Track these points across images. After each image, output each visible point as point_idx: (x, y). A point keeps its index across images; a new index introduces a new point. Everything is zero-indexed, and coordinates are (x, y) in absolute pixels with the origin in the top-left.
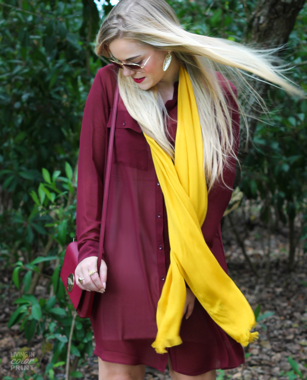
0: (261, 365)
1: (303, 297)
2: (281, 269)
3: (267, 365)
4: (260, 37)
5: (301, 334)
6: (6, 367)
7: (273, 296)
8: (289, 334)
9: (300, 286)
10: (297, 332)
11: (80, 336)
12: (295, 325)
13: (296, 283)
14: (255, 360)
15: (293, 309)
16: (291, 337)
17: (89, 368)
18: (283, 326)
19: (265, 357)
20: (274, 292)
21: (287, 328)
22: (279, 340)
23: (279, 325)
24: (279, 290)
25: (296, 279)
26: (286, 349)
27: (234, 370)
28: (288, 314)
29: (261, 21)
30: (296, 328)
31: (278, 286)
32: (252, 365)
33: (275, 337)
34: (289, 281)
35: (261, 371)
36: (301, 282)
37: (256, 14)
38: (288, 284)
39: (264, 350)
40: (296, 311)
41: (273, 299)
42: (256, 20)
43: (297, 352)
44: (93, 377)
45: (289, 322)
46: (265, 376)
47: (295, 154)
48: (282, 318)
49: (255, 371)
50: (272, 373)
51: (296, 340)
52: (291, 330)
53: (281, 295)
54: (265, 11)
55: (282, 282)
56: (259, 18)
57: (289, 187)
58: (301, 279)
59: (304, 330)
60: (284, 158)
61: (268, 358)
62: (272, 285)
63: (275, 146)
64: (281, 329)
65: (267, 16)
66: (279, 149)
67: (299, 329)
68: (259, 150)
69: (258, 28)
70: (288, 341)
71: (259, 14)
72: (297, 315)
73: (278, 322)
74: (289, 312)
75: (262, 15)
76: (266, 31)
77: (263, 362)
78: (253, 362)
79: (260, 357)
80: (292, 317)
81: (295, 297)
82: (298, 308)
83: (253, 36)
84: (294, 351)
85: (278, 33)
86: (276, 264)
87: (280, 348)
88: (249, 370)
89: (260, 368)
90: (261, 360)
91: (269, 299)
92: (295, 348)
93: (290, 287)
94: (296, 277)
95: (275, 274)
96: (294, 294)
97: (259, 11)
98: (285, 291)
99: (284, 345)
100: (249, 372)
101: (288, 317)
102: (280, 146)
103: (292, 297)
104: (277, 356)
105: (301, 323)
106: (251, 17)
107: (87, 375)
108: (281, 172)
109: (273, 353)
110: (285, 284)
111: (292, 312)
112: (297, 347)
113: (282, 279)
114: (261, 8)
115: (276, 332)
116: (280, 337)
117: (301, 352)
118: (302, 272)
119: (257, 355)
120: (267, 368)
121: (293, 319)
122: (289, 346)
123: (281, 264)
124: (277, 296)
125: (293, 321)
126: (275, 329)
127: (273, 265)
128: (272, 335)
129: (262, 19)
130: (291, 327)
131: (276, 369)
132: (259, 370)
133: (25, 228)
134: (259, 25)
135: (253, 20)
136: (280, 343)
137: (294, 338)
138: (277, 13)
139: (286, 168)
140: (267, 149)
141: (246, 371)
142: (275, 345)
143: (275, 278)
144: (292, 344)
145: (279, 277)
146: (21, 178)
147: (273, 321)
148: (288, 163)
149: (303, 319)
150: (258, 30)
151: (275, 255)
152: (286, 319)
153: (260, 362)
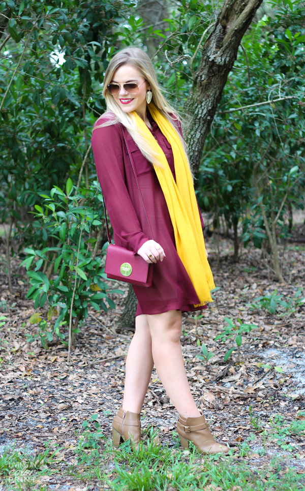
0: (210, 323)
1: (243, 279)
2: (229, 261)
3: (214, 324)
4: (202, 90)
5: (240, 303)
6: (29, 329)
7: (222, 278)
8: (232, 303)
9: (241, 272)
10: (237, 301)
11: (78, 304)
12: (236, 297)
13: (239, 270)
14: (207, 321)
15: (235, 287)
16: (233, 305)
17: (88, 328)
18: (227, 298)
19: (213, 318)
20: (223, 276)
21: (230, 299)
22: (224, 307)
23: (224, 297)
24: (226, 275)
25: (239, 267)
26: (229, 313)
27: (191, 327)
28: (231, 290)
29: (203, 79)
30: (237, 299)
31: (226, 272)
32: (204, 324)
33: (221, 305)
34: (234, 268)
35: (210, 328)
36: (242, 269)
37: (199, 74)
38: (233, 271)
39: (213, 314)
40: (238, 288)
41: (221, 281)
42: (199, 78)
43: (237, 314)
44: (90, 334)
45: (232, 295)
46: (213, 331)
47: (236, 179)
48: (228, 293)
49: (206, 328)
50: (218, 329)
51: (236, 307)
52: (233, 300)
53: (228, 278)
54: (205, 71)
55: (229, 269)
56: (201, 76)
57: (231, 202)
58: (243, 267)
59: (243, 300)
60: (228, 181)
61: (216, 319)
62: (221, 272)
63: (221, 173)
64: (226, 300)
65: (207, 75)
66: (224, 175)
67: (239, 300)
68: (209, 176)
69: (201, 83)
70: (231, 308)
71: (201, 74)
72: (238, 290)
73: (224, 295)
74: (233, 288)
75: (203, 74)
76: (206, 85)
77: (211, 322)
78: (205, 322)
79: (210, 318)
80: (234, 292)
81: (237, 279)
82: (239, 286)
83: (197, 90)
84: (234, 315)
85: (215, 87)
86: (226, 258)
87: (225, 312)
88: (202, 327)
89: (210, 325)
90: (211, 320)
91: (219, 280)
92: (235, 312)
93: (234, 273)
94: (239, 266)
95: (224, 265)
96: (237, 277)
97: (201, 72)
98: (230, 275)
99: (228, 310)
100: (201, 328)
101: (231, 292)
102: (224, 173)
103: (235, 279)
104: (221, 318)
105: (241, 295)
106: (196, 76)
107: (87, 333)
108: (226, 191)
109: (219, 316)
110: (231, 270)
111: (235, 289)
112: (237, 311)
113: (230, 267)
114: (202, 69)
115: (222, 302)
116: (225, 305)
117: (239, 315)
118: (243, 263)
119: (208, 317)
120: (215, 325)
121: (235, 293)
122: (231, 311)
123: (229, 258)
124: (225, 279)
125: (235, 295)
126: (222, 300)
127: (223, 259)
128: (219, 304)
129: (203, 77)
130: (233, 298)
131: (221, 327)
132: (209, 326)
133: (42, 231)
134: (201, 81)
135: (197, 78)
136: (224, 309)
137: (235, 305)
138: (213, 72)
139: (230, 188)
140: (215, 175)
141: (199, 328)
142: (221, 311)
143: (224, 267)
144: (233, 309)
145: (227, 266)
146: (39, 196)
147: (221, 294)
148: (231, 184)
149: (242, 293)
150: (201, 85)
151: (226, 253)
152: (230, 293)
153: (209, 322)
